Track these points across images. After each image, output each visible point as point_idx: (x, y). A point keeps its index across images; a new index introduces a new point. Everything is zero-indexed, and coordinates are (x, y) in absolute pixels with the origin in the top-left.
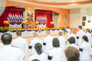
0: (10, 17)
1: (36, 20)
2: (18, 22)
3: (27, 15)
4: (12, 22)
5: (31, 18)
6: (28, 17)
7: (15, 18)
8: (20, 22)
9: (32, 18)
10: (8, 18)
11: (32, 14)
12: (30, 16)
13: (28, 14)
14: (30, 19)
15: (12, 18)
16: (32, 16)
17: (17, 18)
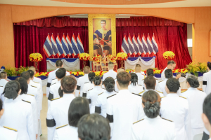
0: (50, 44)
1: (122, 48)
2: (70, 54)
3: (94, 37)
4: (54, 54)
5: (105, 44)
6: (97, 41)
7: (61, 45)
8: (75, 54)
9: (109, 44)
10: (44, 46)
11: (109, 33)
12: (103, 37)
13: (97, 32)
15: (55, 45)
16: (108, 38)
17: (66, 44)
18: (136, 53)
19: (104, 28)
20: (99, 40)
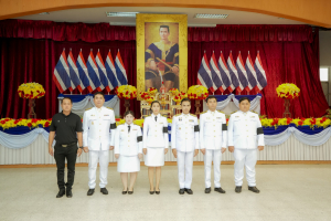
0: (67, 68)
1: (199, 77)
2: (102, 87)
4: (73, 87)
5: (167, 69)
7: (85, 69)
8: (111, 88)
9: (174, 69)
10: (56, 72)
11: (175, 49)
14: (161, 73)
17: (96, 69)
18: (224, 88)
19: (166, 39)
20: (156, 61)
